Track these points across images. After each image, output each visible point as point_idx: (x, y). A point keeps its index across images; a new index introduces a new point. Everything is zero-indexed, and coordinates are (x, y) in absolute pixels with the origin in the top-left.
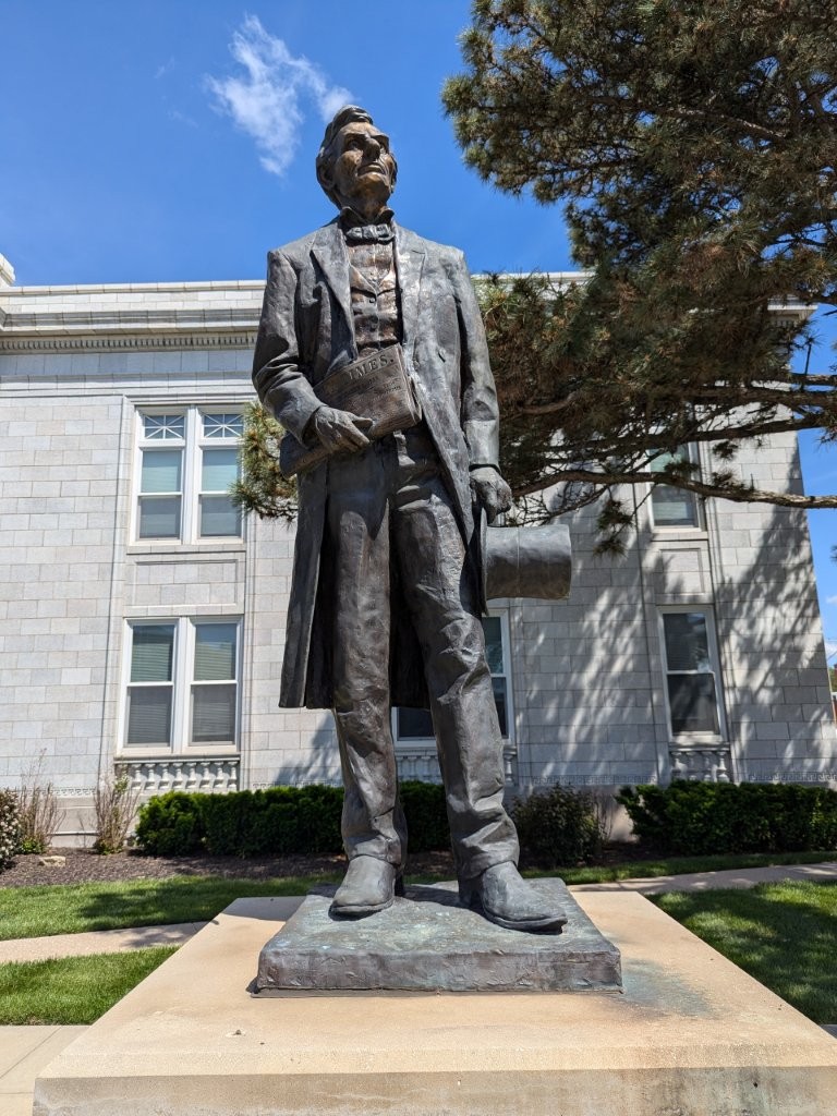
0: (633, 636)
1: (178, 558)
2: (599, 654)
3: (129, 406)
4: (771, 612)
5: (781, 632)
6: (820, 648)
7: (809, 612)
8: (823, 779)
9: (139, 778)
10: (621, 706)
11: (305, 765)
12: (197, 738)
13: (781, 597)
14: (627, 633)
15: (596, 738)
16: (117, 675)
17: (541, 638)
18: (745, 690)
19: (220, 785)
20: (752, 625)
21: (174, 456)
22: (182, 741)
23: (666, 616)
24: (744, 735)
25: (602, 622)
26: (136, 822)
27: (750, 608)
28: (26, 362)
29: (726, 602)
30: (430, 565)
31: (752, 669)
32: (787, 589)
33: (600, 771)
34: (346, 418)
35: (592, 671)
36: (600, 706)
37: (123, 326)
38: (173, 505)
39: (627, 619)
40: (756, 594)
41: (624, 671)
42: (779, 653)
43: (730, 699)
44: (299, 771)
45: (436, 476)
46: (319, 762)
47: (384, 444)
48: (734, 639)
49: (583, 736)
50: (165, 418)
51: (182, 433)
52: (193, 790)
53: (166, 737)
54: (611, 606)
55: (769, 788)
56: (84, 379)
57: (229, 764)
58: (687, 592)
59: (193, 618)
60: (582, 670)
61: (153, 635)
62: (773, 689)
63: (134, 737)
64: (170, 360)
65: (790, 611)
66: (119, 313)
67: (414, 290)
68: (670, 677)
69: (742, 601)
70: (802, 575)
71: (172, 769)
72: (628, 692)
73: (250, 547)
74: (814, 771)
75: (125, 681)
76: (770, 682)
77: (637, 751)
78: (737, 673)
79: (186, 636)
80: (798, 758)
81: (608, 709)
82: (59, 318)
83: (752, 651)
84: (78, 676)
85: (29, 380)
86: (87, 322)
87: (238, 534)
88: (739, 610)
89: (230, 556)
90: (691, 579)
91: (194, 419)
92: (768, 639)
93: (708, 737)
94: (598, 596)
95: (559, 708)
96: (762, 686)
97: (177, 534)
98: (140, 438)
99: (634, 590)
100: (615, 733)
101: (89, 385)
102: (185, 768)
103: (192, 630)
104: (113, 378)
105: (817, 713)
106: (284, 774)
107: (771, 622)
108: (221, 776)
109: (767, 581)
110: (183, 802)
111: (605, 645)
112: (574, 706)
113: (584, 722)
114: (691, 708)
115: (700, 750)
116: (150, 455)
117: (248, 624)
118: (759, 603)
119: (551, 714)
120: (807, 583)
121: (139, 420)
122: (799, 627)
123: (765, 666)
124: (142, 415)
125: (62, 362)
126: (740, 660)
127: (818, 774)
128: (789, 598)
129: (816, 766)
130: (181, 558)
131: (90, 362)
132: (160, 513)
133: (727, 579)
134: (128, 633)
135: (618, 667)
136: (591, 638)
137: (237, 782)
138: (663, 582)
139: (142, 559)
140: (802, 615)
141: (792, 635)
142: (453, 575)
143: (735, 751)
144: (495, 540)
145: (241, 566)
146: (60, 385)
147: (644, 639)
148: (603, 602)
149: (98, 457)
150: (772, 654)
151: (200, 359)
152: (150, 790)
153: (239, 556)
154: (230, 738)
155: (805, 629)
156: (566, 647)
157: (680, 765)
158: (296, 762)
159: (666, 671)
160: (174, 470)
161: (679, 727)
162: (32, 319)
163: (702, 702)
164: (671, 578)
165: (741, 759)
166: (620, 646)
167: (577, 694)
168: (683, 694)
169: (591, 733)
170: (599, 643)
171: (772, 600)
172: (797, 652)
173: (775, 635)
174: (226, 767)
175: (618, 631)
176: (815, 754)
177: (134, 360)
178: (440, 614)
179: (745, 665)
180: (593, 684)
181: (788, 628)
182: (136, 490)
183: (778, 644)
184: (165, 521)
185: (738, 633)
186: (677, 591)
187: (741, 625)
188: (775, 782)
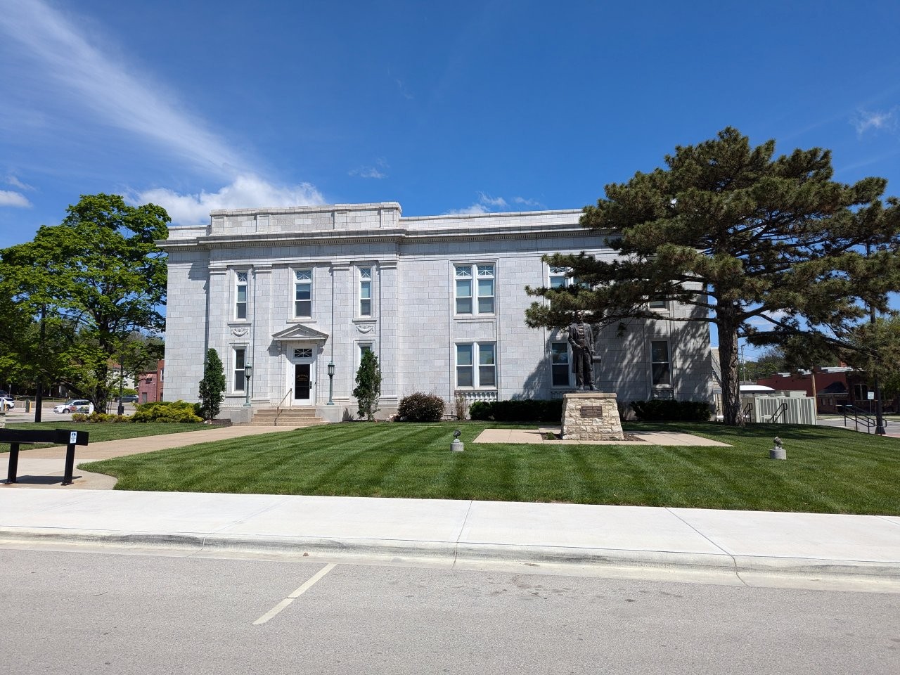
0: (641, 349)
1: (472, 321)
2: (629, 356)
3: (451, 264)
4: (693, 341)
5: (696, 348)
6: (710, 352)
7: (707, 341)
8: (707, 400)
9: (468, 397)
10: (636, 375)
11: (521, 394)
12: (481, 384)
13: (697, 335)
14: (639, 348)
15: (627, 385)
16: (453, 362)
17: (607, 350)
18: (681, 369)
19: (490, 399)
20: (685, 345)
21: (469, 282)
22: (477, 385)
23: (653, 342)
24: (679, 386)
25: (630, 344)
26: (469, 410)
27: (685, 339)
28: (411, 247)
29: (676, 337)
30: (587, 360)
31: (684, 362)
32: (699, 333)
33: (628, 397)
34: (579, 346)
35: (625, 362)
36: (628, 374)
37: (449, 235)
38: (469, 301)
39: (639, 344)
40: (688, 334)
41: (637, 362)
42: (695, 356)
43: (675, 372)
44: (519, 396)
45: (588, 351)
46: (526, 393)
47: (583, 348)
48: (678, 351)
49: (622, 385)
50: (463, 268)
51: (470, 273)
52: (487, 401)
53: (471, 383)
54: (633, 338)
55: (689, 402)
56: (434, 254)
57: (494, 393)
58: (663, 332)
59: (478, 343)
60: (622, 362)
61: (465, 348)
62: (691, 369)
63: (460, 384)
64: (466, 246)
65: (700, 340)
66: (448, 230)
67: (585, 331)
68: (653, 364)
69: (682, 337)
70: (706, 326)
71: (474, 395)
72: (639, 369)
73: (498, 317)
74: (705, 397)
75: (456, 365)
76: (690, 366)
77: (641, 390)
78: (679, 364)
79: (476, 348)
80: (699, 393)
81: (631, 375)
82: (426, 232)
83: (684, 355)
84: (440, 363)
85: (414, 254)
86: (436, 234)
87: (493, 312)
88: (681, 339)
89: (491, 320)
90: (663, 328)
91: (475, 269)
92: (691, 351)
93: (667, 386)
94: (629, 335)
95: (613, 375)
96: (688, 368)
97: (470, 312)
98: (455, 276)
99: (642, 332)
100: (633, 384)
101: (436, 256)
102: (479, 395)
103: (478, 346)
104: (445, 253)
105: (707, 377)
106: (514, 397)
107: (693, 344)
108: (491, 397)
109: (692, 329)
110: (485, 404)
111: (631, 353)
112: (618, 375)
113: (623, 379)
114: (662, 375)
115: (664, 390)
116: (459, 282)
117: (498, 345)
118: (688, 337)
119: (610, 377)
120: (707, 330)
121: (455, 269)
122: (703, 346)
123: (689, 360)
124: (456, 267)
125: (426, 247)
126: (680, 358)
127: (706, 399)
128: (700, 336)
129: (705, 395)
130: (473, 321)
131: (436, 247)
132: (464, 304)
133: (676, 329)
134: (456, 347)
135: (635, 360)
136: (626, 350)
137: (497, 399)
138: (654, 329)
139: (459, 321)
140: (704, 342)
141: (700, 349)
142: (590, 361)
143: (676, 391)
144: (594, 357)
145: (494, 324)
146: (426, 256)
147: (644, 351)
148: (630, 337)
149: (441, 284)
150: (692, 356)
151: (476, 245)
152: (471, 401)
153: (493, 320)
154: (493, 384)
155: (705, 347)
156: (616, 353)
157: (655, 396)
158: (518, 393)
159: (652, 362)
160: (468, 287)
161: (656, 382)
162: (416, 233)
163: (666, 373)
164: (656, 328)
165: (678, 393)
166: (636, 353)
167: (620, 370)
168: (659, 371)
169: (624, 384)
170: (629, 352)
171: (693, 336)
172: (702, 355)
173: (694, 349)
174: (493, 394)
175: (635, 348)
176: (706, 391)
177: (452, 246)
178: (588, 365)
179: (682, 360)
180: (626, 366)
181: (699, 346)
182: (455, 296)
183: (695, 353)
184: (466, 307)
185: (680, 349)
186: (659, 332)
187: (682, 346)
188: (691, 400)
